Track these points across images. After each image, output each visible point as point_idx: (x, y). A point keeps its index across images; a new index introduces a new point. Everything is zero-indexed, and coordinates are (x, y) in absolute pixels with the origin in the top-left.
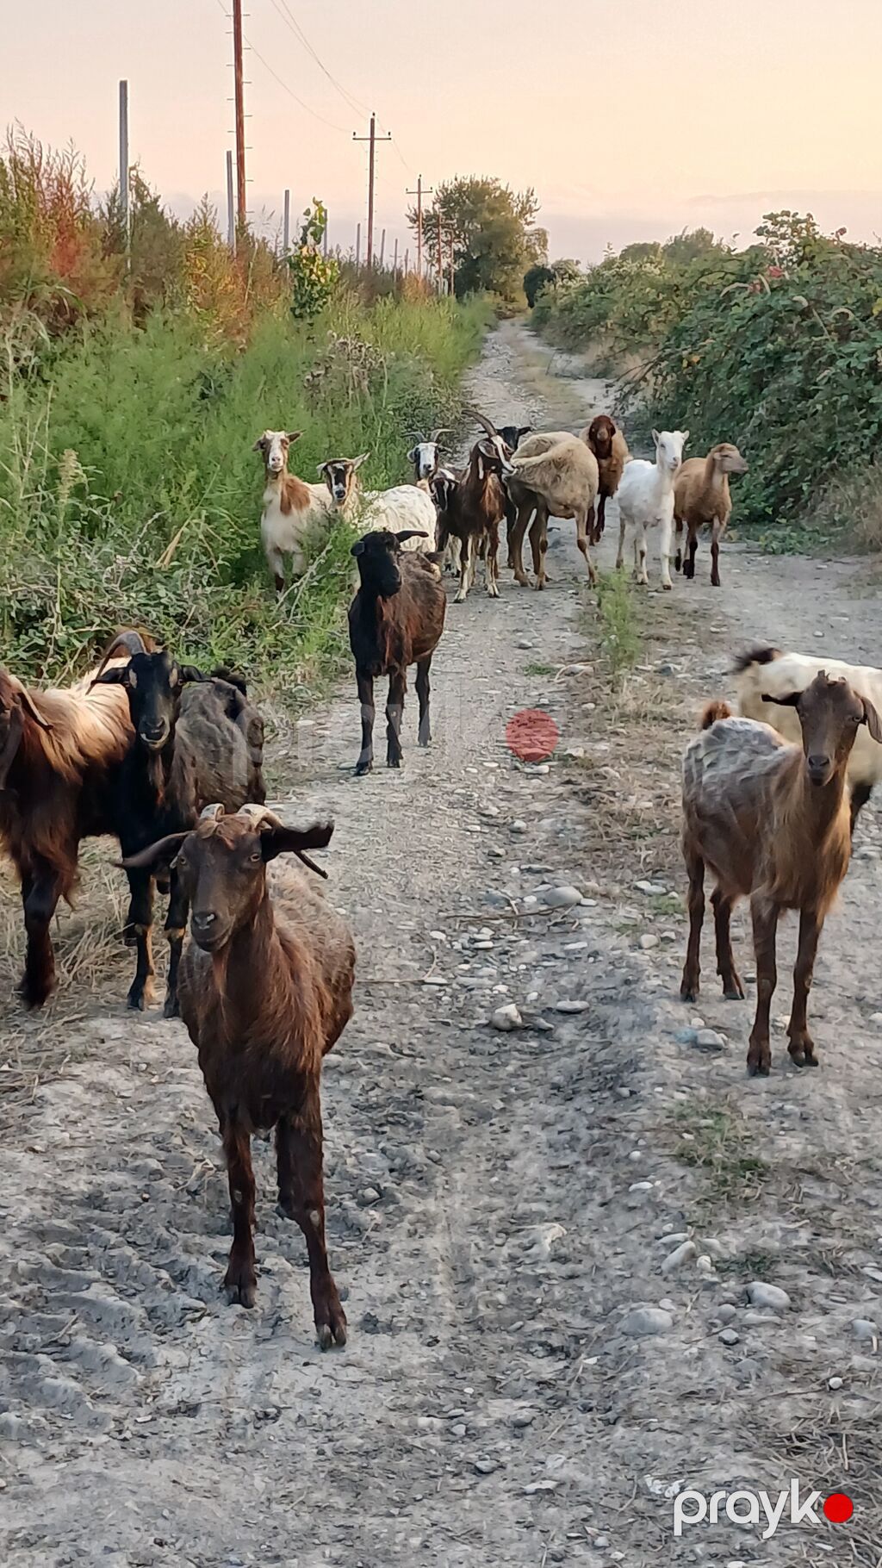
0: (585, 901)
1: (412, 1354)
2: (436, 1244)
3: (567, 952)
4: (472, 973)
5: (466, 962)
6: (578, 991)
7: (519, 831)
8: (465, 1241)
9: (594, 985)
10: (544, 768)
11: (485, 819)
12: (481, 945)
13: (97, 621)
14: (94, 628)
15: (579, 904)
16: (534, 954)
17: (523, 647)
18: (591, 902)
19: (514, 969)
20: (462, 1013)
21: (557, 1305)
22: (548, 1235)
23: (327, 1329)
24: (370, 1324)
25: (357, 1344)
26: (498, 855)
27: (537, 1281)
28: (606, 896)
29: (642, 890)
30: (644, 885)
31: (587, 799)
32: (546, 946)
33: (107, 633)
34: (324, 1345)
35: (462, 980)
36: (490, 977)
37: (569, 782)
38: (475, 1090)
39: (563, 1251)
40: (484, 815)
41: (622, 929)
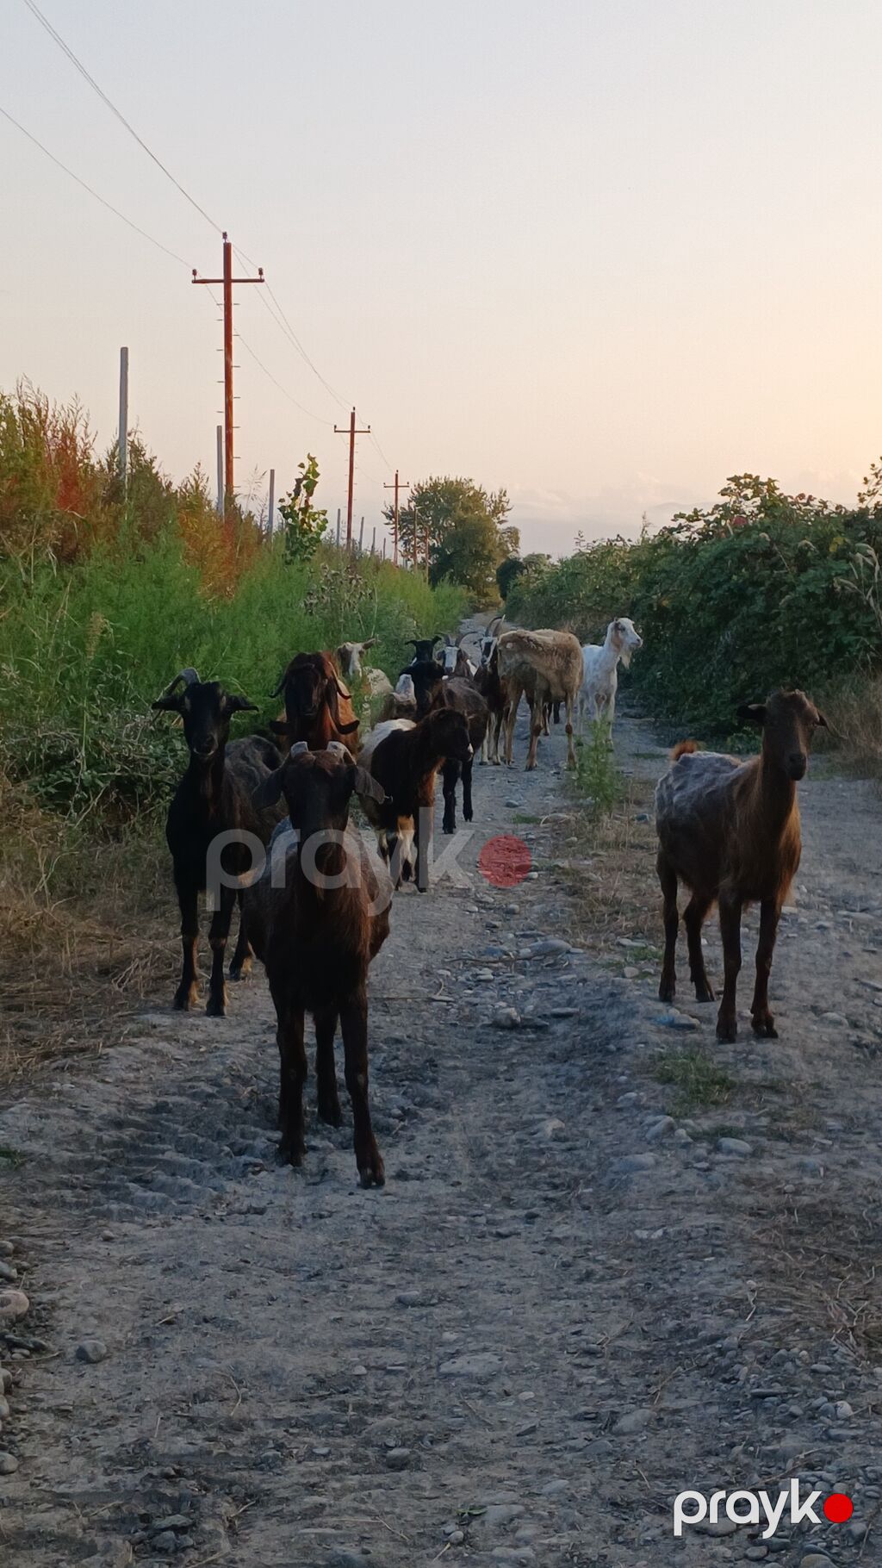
0: (573, 950)
1: (439, 1189)
2: (454, 1137)
3: (560, 982)
4: (476, 995)
5: (470, 988)
6: (570, 1003)
7: (513, 912)
8: (479, 1135)
9: (583, 999)
10: (535, 875)
11: (481, 905)
13: (119, 766)
14: (116, 773)
15: (568, 952)
16: (531, 983)
17: (509, 805)
18: (580, 951)
19: (513, 992)
20: (468, 1019)
21: (559, 1164)
22: (551, 1126)
23: (369, 1171)
24: (402, 1176)
25: (390, 1185)
26: (495, 927)
27: (542, 1152)
28: (593, 947)
29: (624, 946)
30: (625, 942)
31: (573, 892)
32: (538, 979)
33: (128, 778)
34: (366, 1184)
35: (467, 999)
36: (492, 997)
37: (556, 883)
38: (482, 1061)
39: (562, 1135)
40: (482, 902)
41: (608, 965)
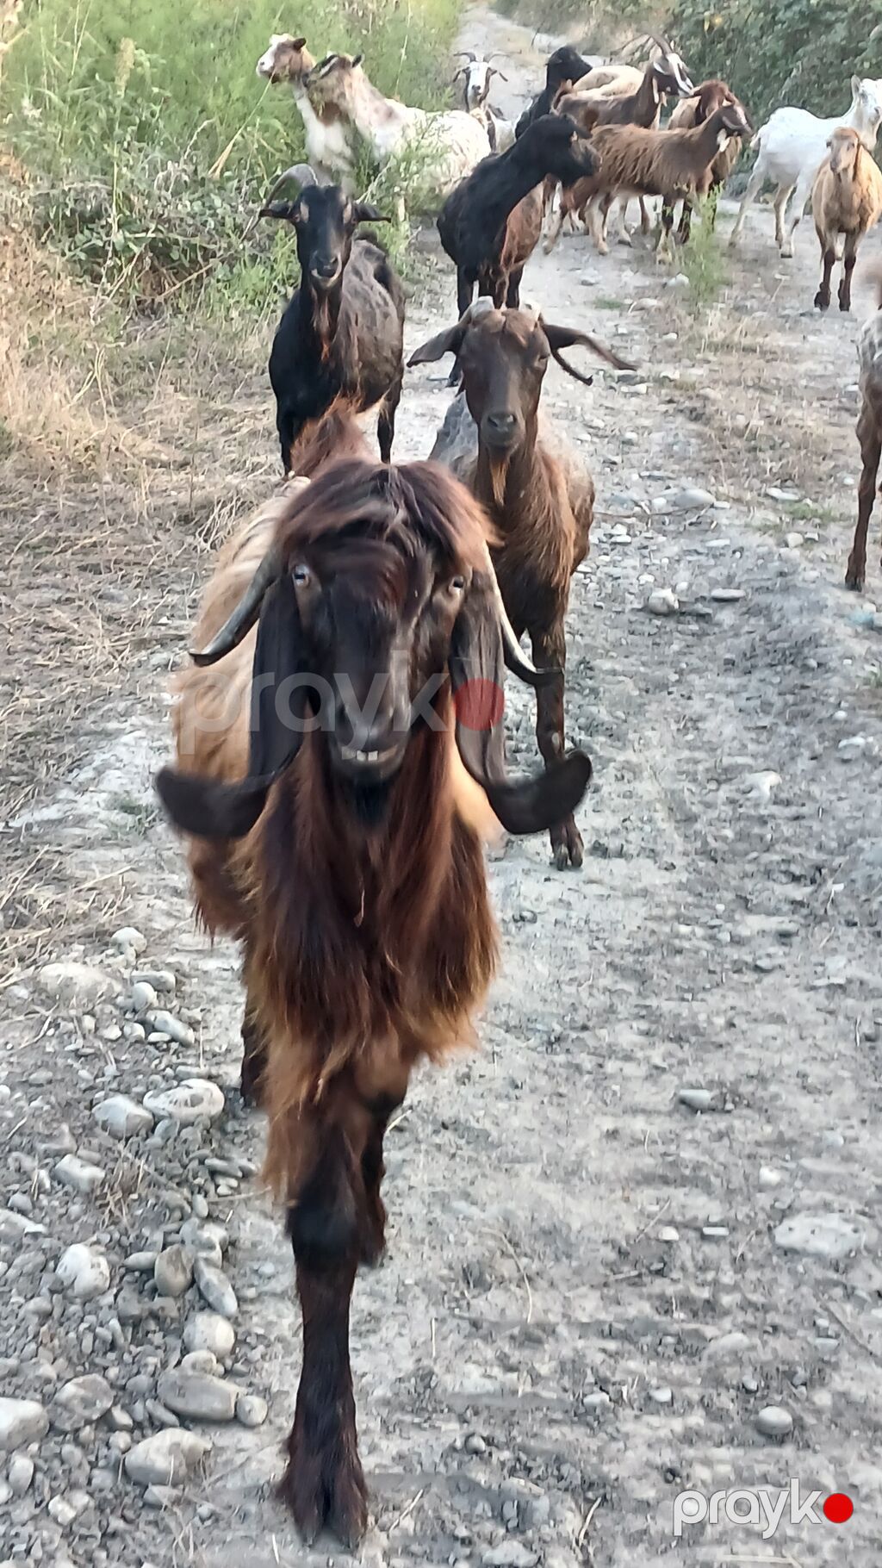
0: (717, 504)
1: (651, 875)
2: (646, 788)
3: (710, 549)
4: (614, 564)
5: (607, 554)
6: (729, 581)
7: (629, 443)
8: (676, 786)
9: (746, 577)
10: (642, 388)
11: (591, 430)
12: (619, 539)
13: (153, 227)
14: (150, 235)
15: (712, 506)
16: (676, 549)
17: (585, 283)
18: (726, 505)
19: (657, 562)
20: (611, 598)
21: (787, 841)
22: (767, 782)
23: (564, 850)
24: (600, 850)
25: (590, 865)
26: (614, 463)
27: (763, 821)
28: (738, 500)
29: (772, 498)
30: (775, 492)
31: (695, 416)
32: (684, 543)
33: (163, 241)
34: (560, 865)
35: (607, 570)
36: (634, 568)
37: (671, 401)
38: (643, 664)
39: (783, 796)
40: (591, 427)
41: (764, 529)
